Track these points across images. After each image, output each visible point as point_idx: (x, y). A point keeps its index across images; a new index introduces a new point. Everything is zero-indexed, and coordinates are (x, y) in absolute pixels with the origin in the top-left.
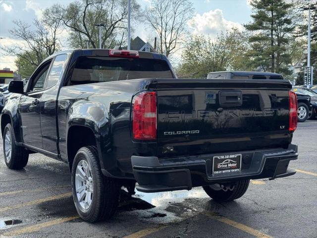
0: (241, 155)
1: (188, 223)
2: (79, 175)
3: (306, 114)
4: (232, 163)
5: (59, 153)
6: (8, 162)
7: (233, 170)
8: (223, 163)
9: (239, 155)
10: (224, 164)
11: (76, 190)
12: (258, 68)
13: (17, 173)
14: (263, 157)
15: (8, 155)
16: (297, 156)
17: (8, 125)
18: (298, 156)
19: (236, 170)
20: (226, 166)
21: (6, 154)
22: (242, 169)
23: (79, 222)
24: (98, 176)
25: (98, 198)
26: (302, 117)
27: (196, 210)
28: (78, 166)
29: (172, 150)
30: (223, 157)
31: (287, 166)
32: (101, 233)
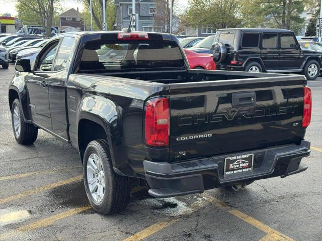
0: (253, 154)
1: (198, 216)
2: (90, 167)
3: (317, 71)
4: (243, 162)
5: (69, 139)
6: (18, 137)
7: (244, 170)
8: (235, 163)
9: (251, 154)
10: (236, 165)
11: (88, 181)
12: (269, 16)
13: (27, 149)
14: (276, 156)
15: (17, 130)
16: (309, 153)
17: (16, 101)
18: (311, 153)
19: (248, 169)
20: (238, 166)
21: (15, 129)
22: (253, 168)
23: (92, 213)
24: (110, 173)
25: (111, 194)
26: (312, 75)
27: (206, 199)
28: (89, 158)
29: (184, 154)
30: (234, 158)
31: (299, 163)
32: (113, 227)
